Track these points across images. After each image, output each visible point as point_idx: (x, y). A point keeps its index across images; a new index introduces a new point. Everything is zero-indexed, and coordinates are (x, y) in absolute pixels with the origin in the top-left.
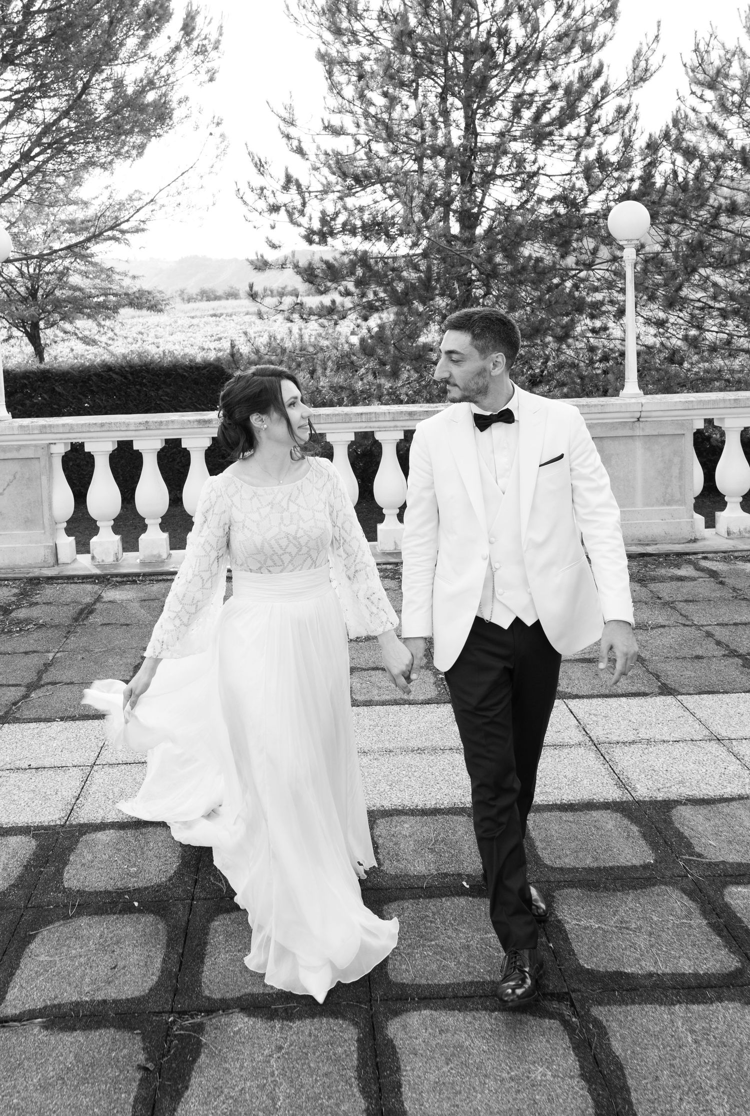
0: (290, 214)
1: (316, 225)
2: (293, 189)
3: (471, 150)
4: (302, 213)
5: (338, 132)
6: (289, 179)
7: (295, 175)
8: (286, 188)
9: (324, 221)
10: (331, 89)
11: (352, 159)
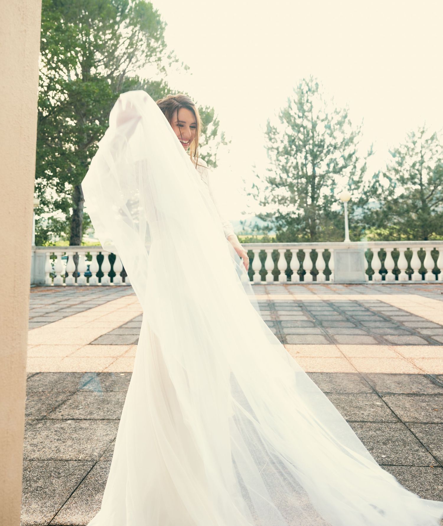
0: (254, 196)
1: (263, 201)
2: (255, 188)
3: (314, 176)
4: (258, 196)
5: (270, 170)
6: (254, 186)
7: (255, 184)
8: (253, 188)
9: (265, 199)
10: (268, 157)
11: (275, 179)
